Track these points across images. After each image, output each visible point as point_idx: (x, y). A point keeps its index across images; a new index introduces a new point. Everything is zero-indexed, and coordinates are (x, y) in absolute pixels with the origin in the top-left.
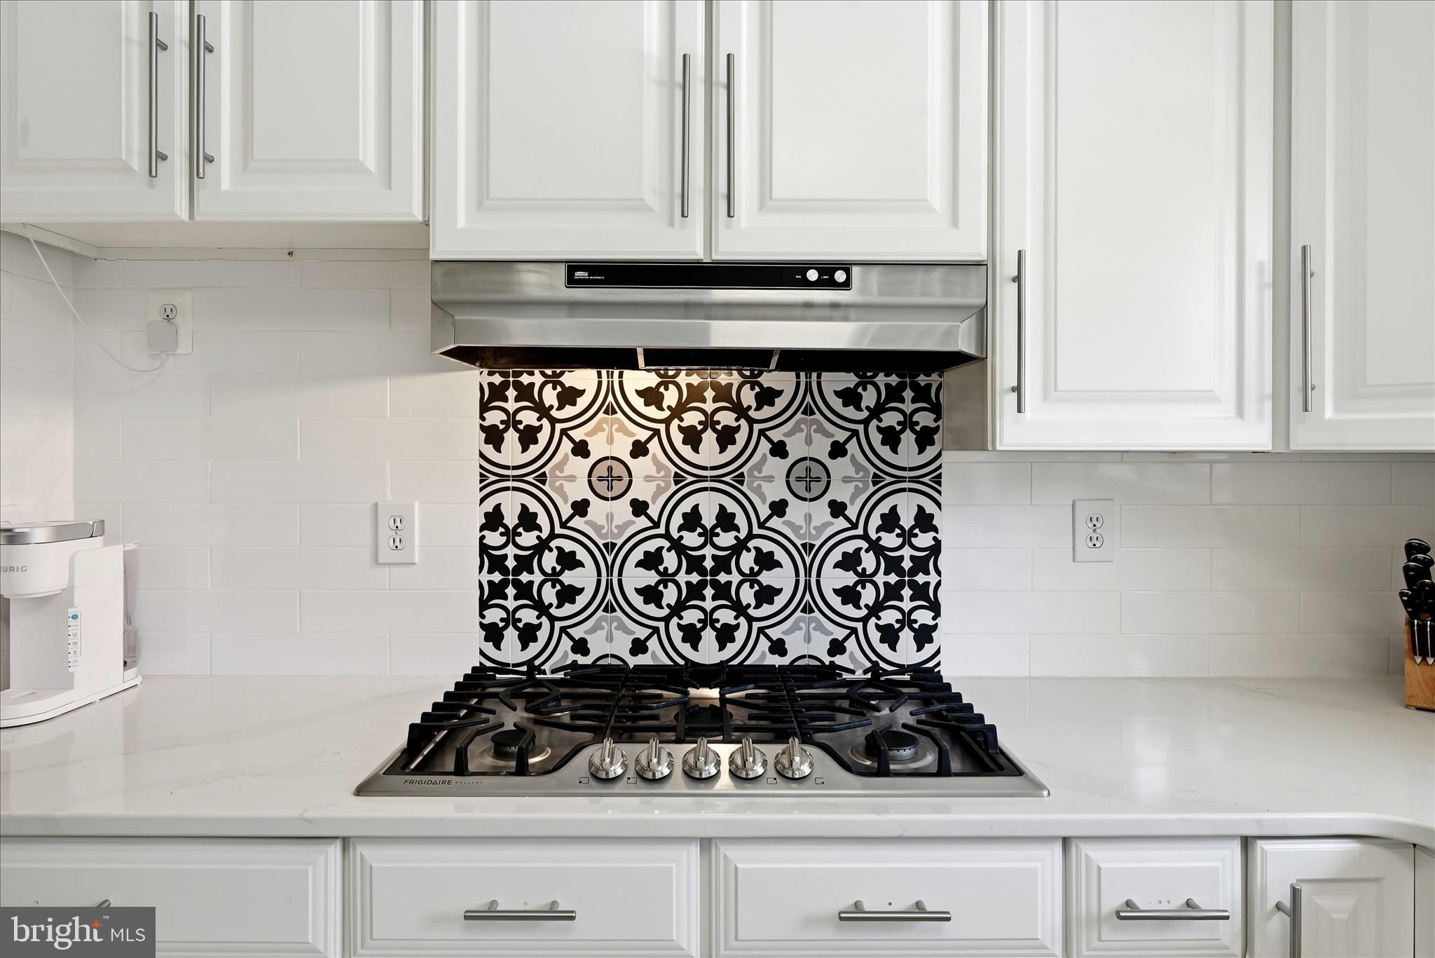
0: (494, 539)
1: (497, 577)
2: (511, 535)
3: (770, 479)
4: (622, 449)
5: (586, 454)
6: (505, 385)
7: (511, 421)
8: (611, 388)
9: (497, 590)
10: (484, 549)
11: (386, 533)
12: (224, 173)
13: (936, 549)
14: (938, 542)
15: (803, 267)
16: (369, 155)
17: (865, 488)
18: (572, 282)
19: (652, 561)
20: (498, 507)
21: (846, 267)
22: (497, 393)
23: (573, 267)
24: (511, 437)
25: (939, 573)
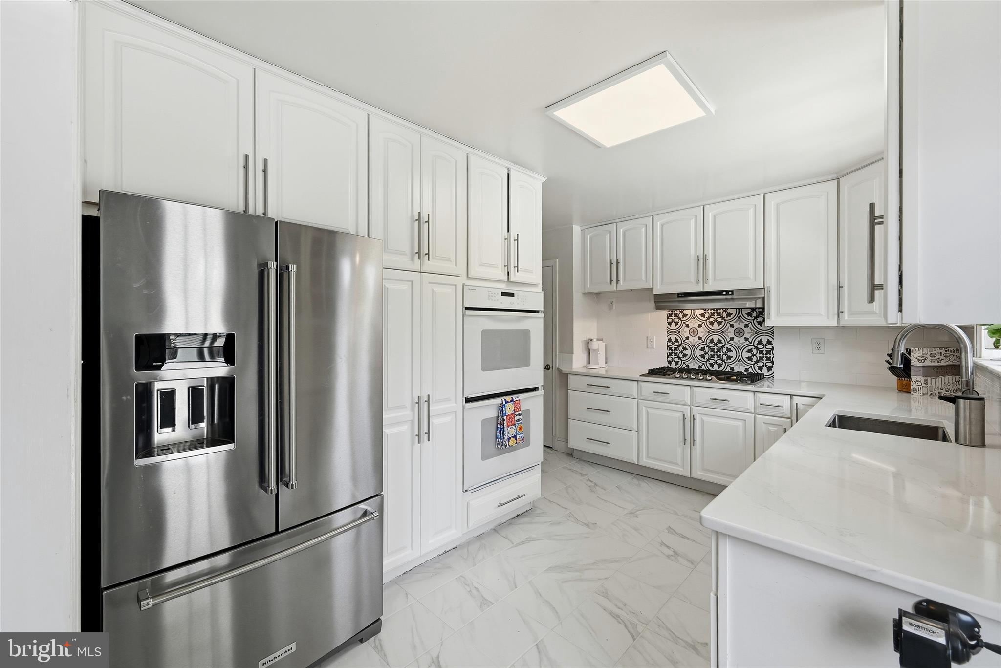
0: (670, 344)
1: (670, 351)
2: (673, 343)
3: (730, 332)
4: (696, 326)
5: (688, 327)
6: (672, 314)
7: (673, 321)
8: (694, 314)
9: (670, 354)
10: (668, 346)
11: (649, 342)
12: (621, 283)
13: (772, 349)
14: (773, 347)
15: (723, 291)
16: (643, 277)
17: (753, 335)
18: (678, 296)
19: (703, 349)
20: (670, 338)
21: (732, 291)
22: (670, 315)
23: (678, 294)
24: (673, 324)
25: (773, 355)
